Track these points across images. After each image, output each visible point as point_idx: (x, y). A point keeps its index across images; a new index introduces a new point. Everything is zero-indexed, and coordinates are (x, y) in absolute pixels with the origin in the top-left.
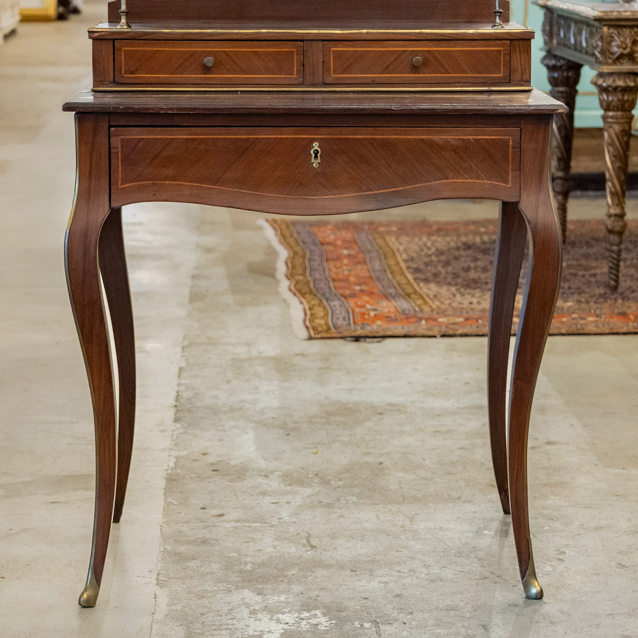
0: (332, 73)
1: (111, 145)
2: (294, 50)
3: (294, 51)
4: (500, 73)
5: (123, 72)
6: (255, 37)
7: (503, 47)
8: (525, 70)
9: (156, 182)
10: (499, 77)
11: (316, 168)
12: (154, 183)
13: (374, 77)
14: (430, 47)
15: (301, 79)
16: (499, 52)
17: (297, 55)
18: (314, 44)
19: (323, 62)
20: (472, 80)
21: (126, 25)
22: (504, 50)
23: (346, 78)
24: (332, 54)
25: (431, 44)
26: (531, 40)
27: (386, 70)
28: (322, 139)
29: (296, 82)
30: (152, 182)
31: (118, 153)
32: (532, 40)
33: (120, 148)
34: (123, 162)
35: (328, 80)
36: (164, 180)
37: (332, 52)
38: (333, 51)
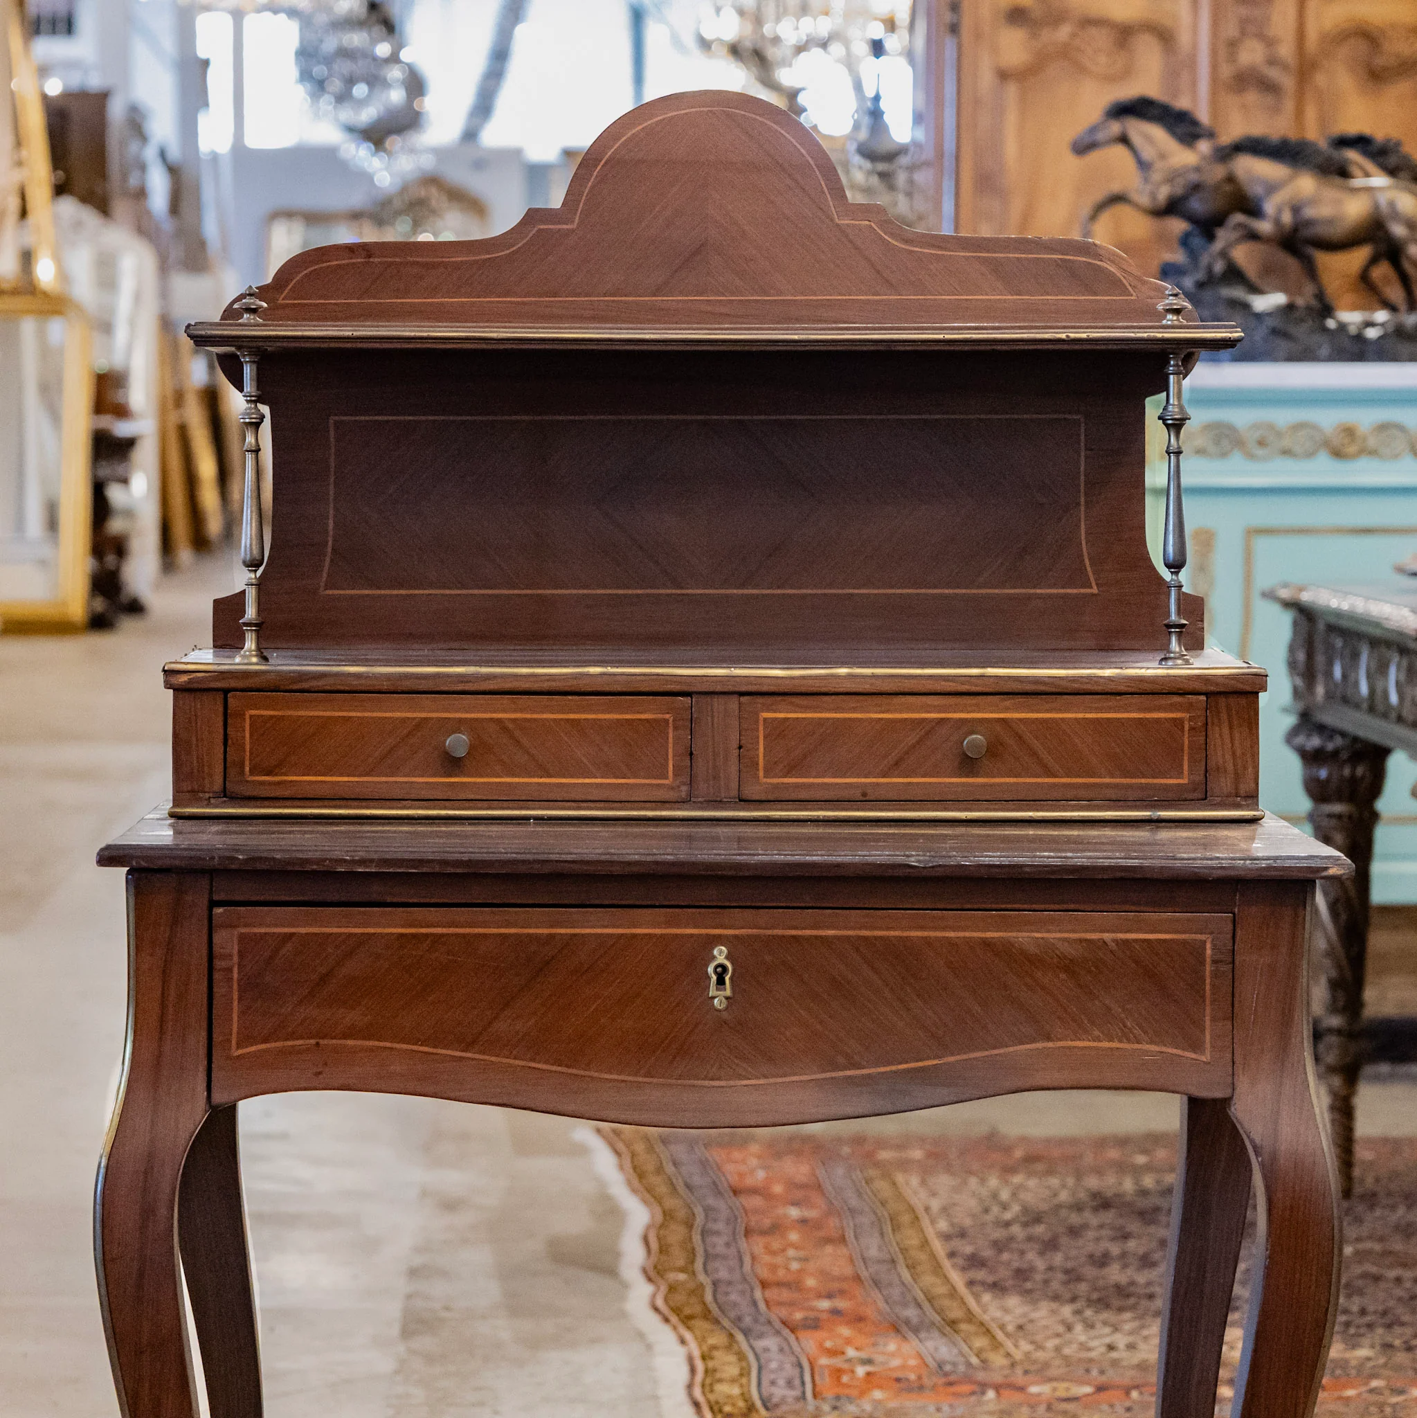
0: (761, 773)
1: (216, 949)
2: (667, 716)
3: (667, 721)
4: (1180, 774)
5: (247, 769)
6: (571, 686)
7: (1188, 711)
8: (1245, 768)
9: (322, 1042)
10: (1179, 785)
11: (719, 1011)
12: (318, 1044)
13: (866, 784)
14: (1007, 710)
15: (684, 788)
16: (1178, 723)
17: (676, 728)
18: (718, 703)
19: (740, 747)
20: (1112, 794)
21: (257, 656)
22: (1190, 719)
23: (797, 786)
24: (761, 728)
25: (1008, 702)
26: (1257, 693)
27: (896, 767)
28: (736, 937)
29: (671, 795)
30: (313, 1041)
31: (230, 970)
32: (1261, 695)
33: (236, 959)
34: (242, 991)
35: (751, 791)
36: (345, 1037)
37: (761, 722)
38: (765, 720)
